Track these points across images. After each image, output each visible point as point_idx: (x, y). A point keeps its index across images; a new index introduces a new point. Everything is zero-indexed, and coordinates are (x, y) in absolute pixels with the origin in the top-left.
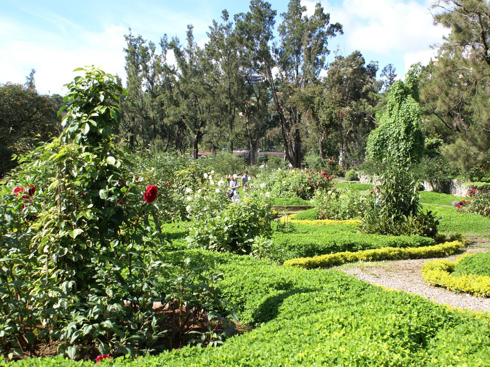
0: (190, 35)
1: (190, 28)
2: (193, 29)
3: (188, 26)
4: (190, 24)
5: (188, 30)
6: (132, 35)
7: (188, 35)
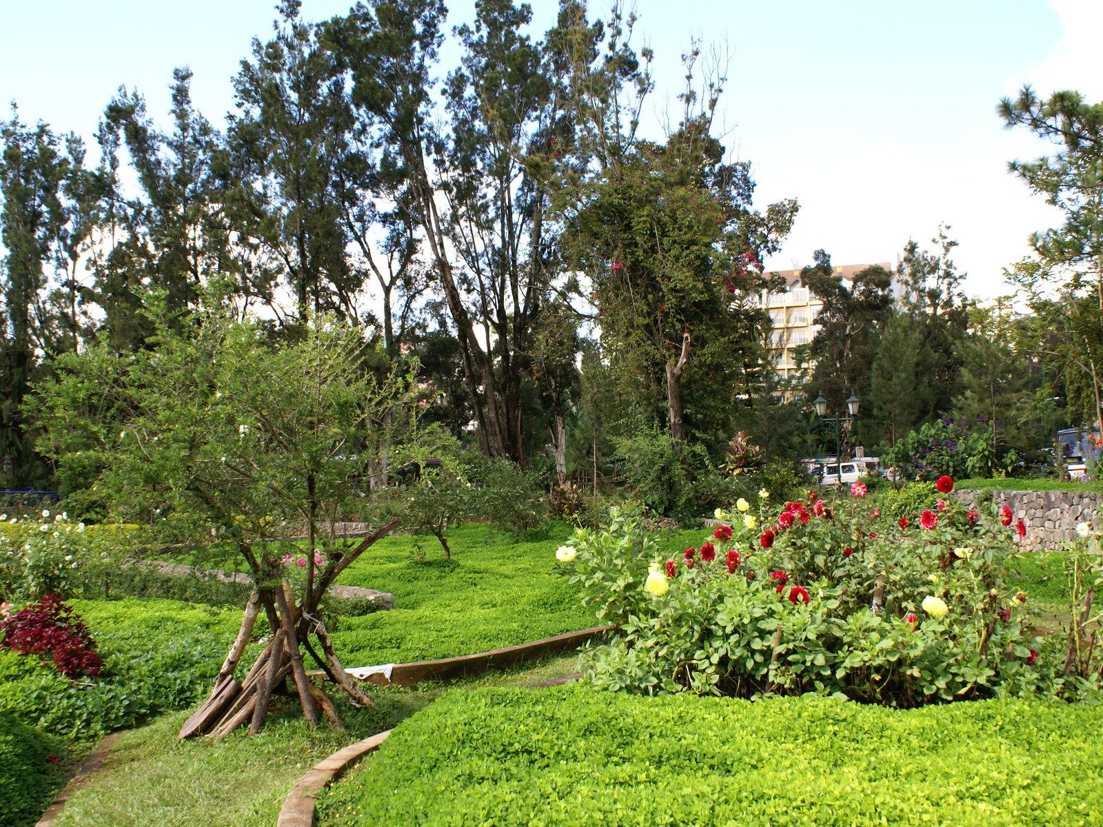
0: (181, 95)
1: (184, 78)
2: (192, 79)
3: (176, 73)
4: (181, 66)
5: (175, 83)
6: (21, 121)
7: (175, 97)
